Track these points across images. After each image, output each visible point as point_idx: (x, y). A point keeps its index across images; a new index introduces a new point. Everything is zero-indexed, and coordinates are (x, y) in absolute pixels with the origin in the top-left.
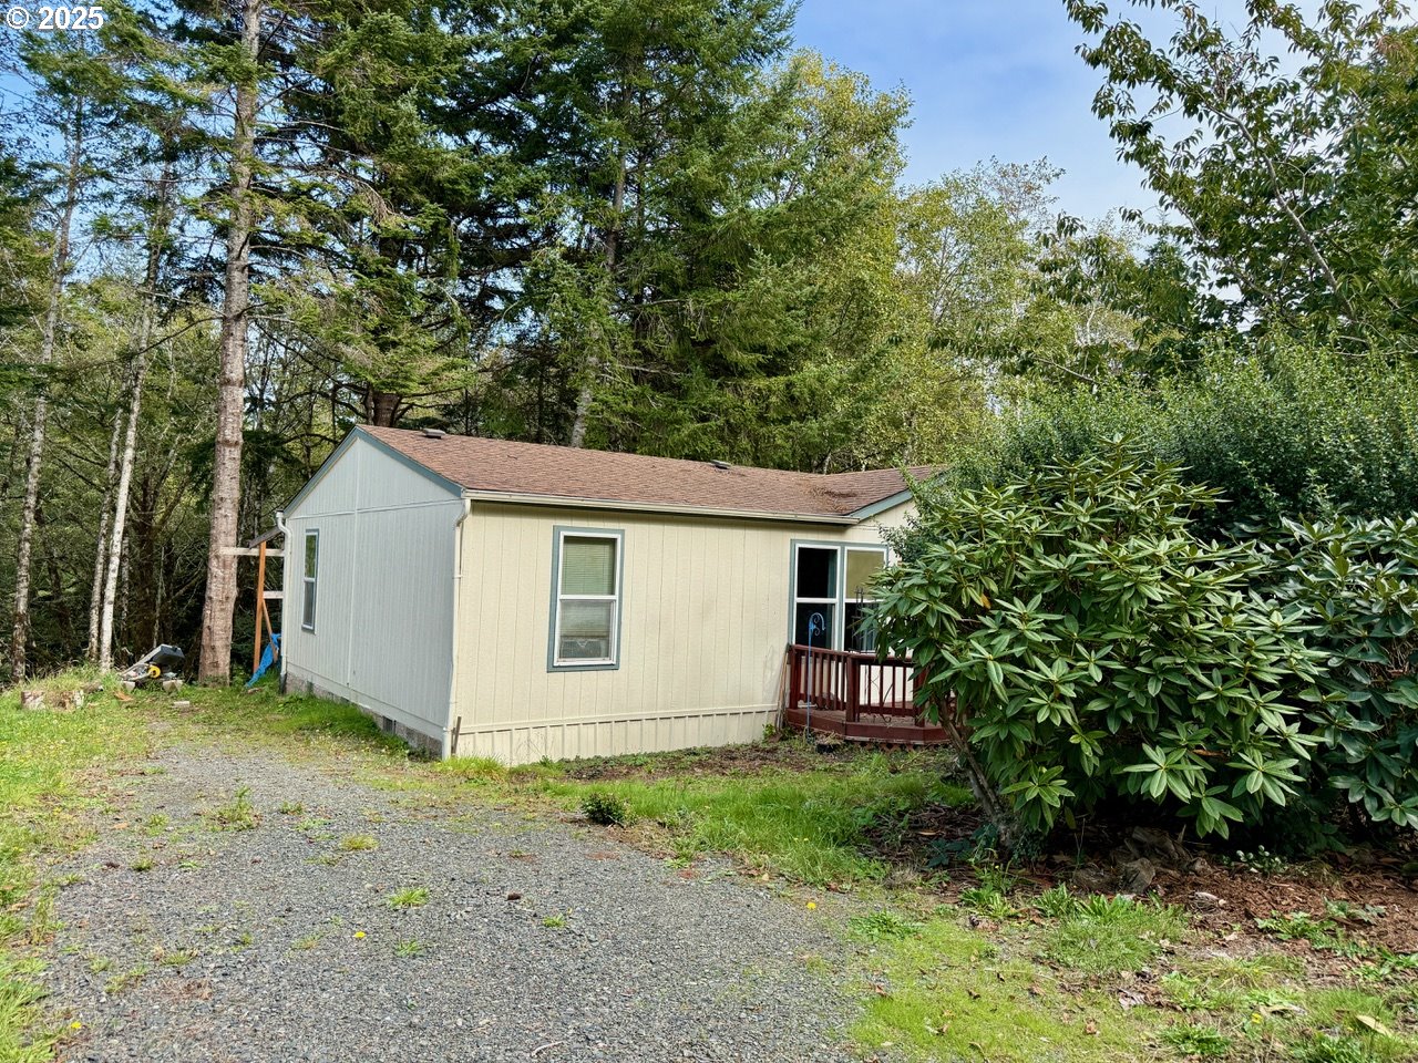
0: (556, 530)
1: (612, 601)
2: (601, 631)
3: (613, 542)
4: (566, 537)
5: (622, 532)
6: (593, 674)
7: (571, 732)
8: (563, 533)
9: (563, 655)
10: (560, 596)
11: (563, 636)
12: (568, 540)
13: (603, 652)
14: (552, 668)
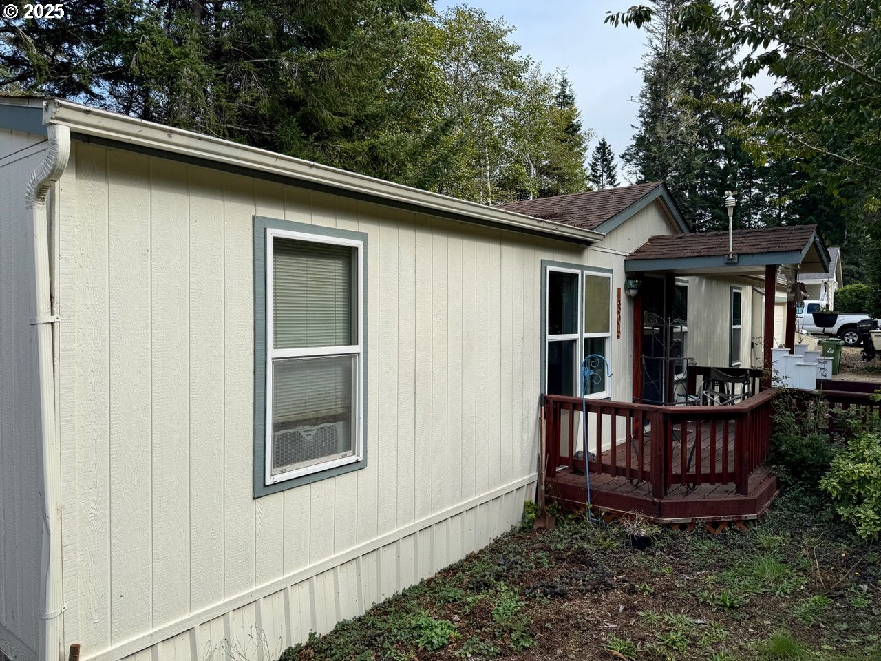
0: (258, 226)
1: (354, 355)
2: (336, 408)
3: (348, 255)
4: (277, 240)
5: (363, 237)
6: (329, 483)
7: (299, 597)
8: (272, 233)
9: (282, 460)
10: (273, 353)
11: (278, 426)
12: (282, 246)
13: (341, 442)
14: (262, 489)
